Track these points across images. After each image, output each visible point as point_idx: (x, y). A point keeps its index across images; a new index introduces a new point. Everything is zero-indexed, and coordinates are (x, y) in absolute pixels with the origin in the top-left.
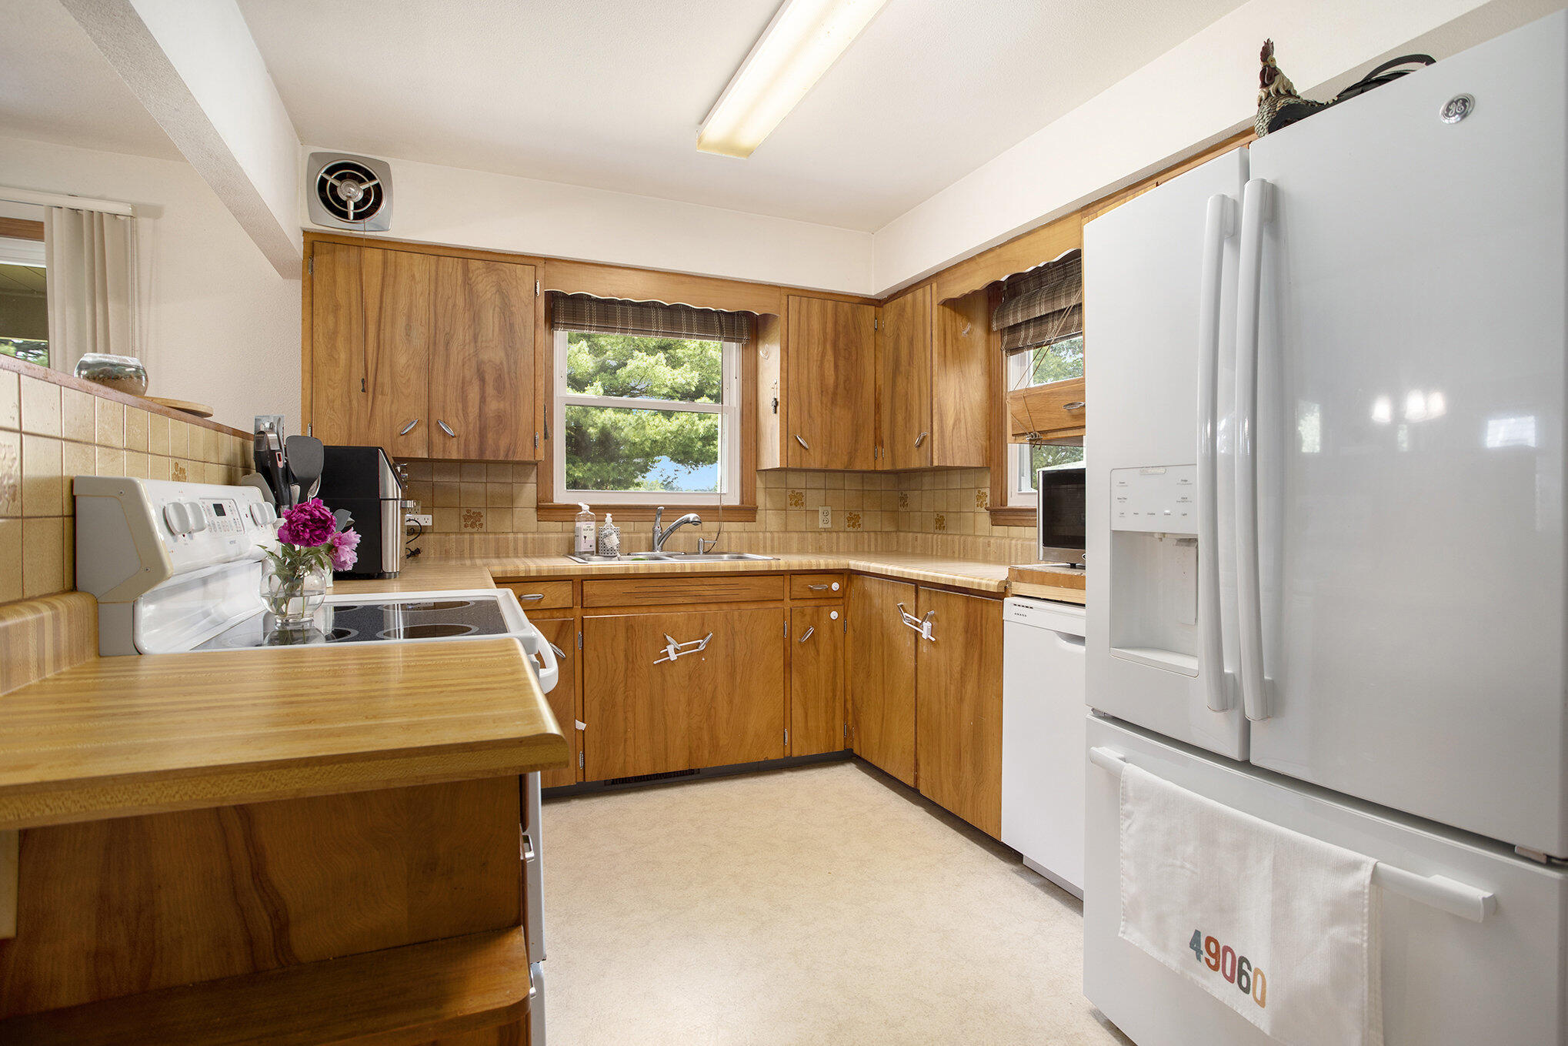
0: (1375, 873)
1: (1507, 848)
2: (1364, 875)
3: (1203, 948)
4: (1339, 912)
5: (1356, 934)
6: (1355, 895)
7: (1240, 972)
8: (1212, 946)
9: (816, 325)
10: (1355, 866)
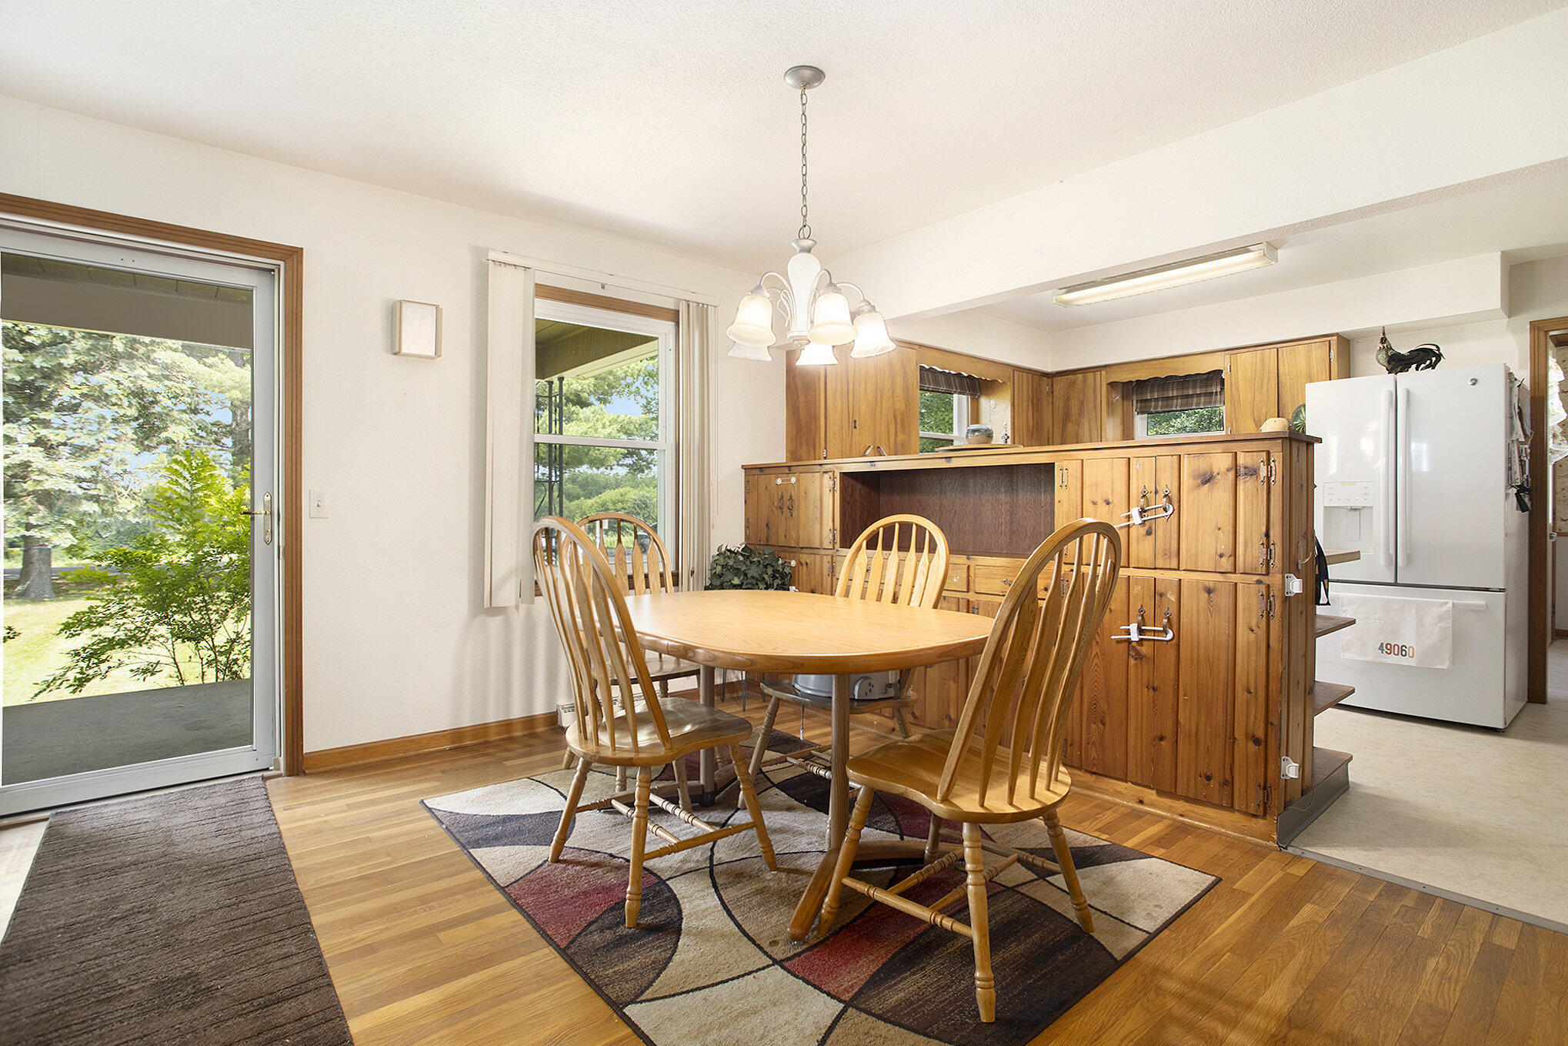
0: (1453, 604)
1: (1487, 590)
2: (1450, 605)
3: (1384, 648)
4: (1441, 618)
5: (1448, 623)
6: (1447, 611)
7: (1402, 651)
8: (1389, 647)
9: (1025, 391)
10: (1447, 603)
